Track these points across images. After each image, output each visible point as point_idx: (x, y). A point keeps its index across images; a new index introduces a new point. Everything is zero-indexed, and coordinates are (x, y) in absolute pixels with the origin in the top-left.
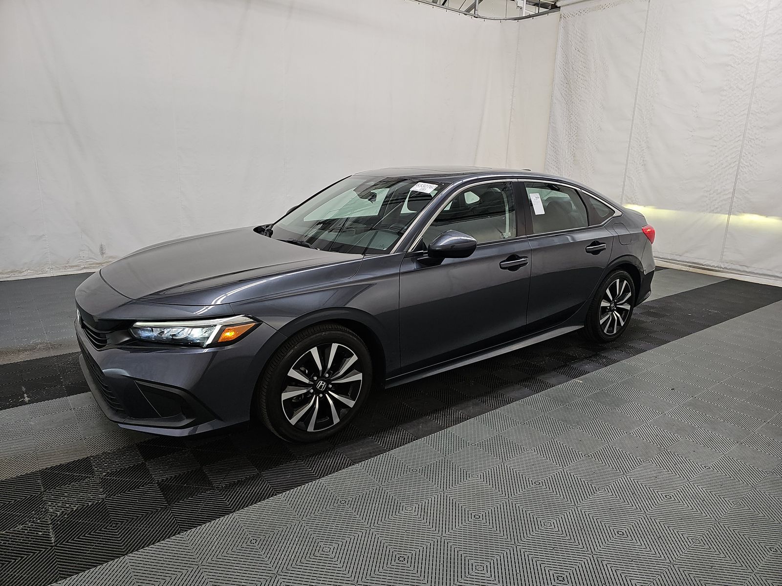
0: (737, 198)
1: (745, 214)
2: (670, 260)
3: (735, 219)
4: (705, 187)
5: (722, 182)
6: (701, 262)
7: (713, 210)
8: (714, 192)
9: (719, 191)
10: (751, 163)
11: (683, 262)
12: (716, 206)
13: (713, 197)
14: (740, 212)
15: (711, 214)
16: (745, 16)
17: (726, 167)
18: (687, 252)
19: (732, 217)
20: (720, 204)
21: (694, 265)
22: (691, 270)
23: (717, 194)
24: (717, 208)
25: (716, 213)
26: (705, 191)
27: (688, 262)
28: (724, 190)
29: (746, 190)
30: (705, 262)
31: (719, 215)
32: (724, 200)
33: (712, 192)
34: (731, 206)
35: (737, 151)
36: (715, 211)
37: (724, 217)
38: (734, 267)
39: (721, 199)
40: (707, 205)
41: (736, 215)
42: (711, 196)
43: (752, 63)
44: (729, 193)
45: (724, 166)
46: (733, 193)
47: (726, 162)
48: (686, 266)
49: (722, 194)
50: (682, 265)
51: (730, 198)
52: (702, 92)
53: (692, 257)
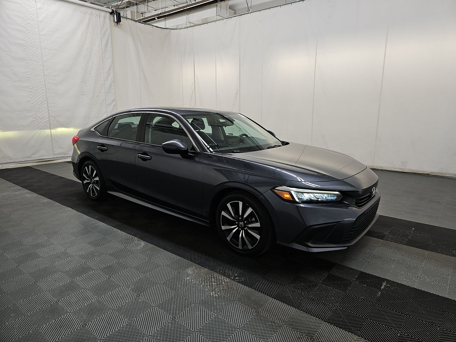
0: (52, 120)
1: (58, 128)
2: (23, 162)
3: (53, 131)
4: (32, 116)
5: (41, 112)
6: (44, 158)
7: (41, 128)
8: (38, 118)
9: (41, 117)
10: (54, 102)
11: (33, 160)
12: (42, 126)
13: (39, 121)
14: (55, 127)
15: (41, 130)
16: (26, 20)
17: (41, 104)
18: (33, 154)
19: (52, 130)
20: (44, 124)
21: (39, 161)
22: (39, 164)
23: (40, 119)
24: (43, 127)
25: (43, 129)
26: (33, 117)
27: (35, 160)
28: (44, 117)
29: (55, 116)
30: (45, 157)
31: (45, 130)
32: (45, 122)
33: (37, 118)
34: (50, 124)
35: (44, 95)
36: (42, 128)
37: (48, 131)
38: (61, 156)
39: (44, 121)
40: (37, 125)
41: (54, 129)
42: (38, 120)
43: (38, 48)
44: (47, 118)
45: (40, 103)
46: (49, 118)
47: (40, 101)
48: (35, 162)
49: (43, 119)
50: (31, 163)
51: (48, 120)
52: (12, 59)
53: (36, 157)
